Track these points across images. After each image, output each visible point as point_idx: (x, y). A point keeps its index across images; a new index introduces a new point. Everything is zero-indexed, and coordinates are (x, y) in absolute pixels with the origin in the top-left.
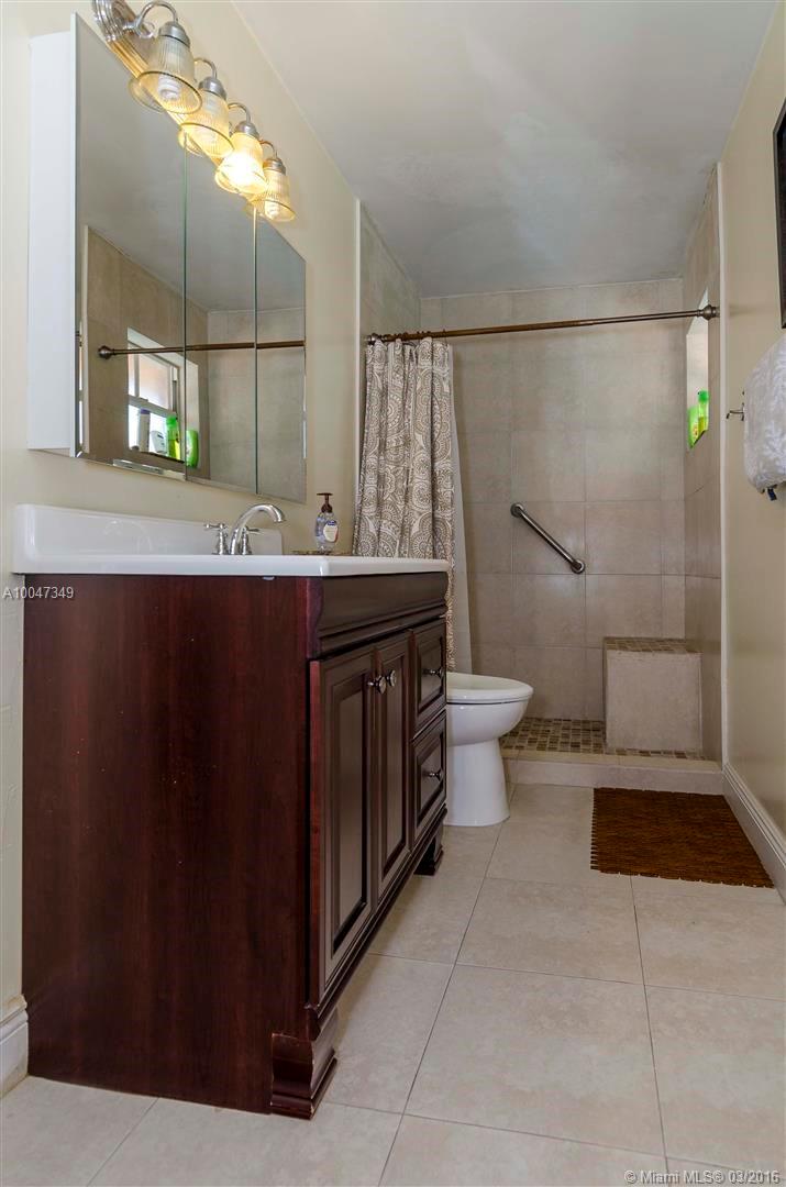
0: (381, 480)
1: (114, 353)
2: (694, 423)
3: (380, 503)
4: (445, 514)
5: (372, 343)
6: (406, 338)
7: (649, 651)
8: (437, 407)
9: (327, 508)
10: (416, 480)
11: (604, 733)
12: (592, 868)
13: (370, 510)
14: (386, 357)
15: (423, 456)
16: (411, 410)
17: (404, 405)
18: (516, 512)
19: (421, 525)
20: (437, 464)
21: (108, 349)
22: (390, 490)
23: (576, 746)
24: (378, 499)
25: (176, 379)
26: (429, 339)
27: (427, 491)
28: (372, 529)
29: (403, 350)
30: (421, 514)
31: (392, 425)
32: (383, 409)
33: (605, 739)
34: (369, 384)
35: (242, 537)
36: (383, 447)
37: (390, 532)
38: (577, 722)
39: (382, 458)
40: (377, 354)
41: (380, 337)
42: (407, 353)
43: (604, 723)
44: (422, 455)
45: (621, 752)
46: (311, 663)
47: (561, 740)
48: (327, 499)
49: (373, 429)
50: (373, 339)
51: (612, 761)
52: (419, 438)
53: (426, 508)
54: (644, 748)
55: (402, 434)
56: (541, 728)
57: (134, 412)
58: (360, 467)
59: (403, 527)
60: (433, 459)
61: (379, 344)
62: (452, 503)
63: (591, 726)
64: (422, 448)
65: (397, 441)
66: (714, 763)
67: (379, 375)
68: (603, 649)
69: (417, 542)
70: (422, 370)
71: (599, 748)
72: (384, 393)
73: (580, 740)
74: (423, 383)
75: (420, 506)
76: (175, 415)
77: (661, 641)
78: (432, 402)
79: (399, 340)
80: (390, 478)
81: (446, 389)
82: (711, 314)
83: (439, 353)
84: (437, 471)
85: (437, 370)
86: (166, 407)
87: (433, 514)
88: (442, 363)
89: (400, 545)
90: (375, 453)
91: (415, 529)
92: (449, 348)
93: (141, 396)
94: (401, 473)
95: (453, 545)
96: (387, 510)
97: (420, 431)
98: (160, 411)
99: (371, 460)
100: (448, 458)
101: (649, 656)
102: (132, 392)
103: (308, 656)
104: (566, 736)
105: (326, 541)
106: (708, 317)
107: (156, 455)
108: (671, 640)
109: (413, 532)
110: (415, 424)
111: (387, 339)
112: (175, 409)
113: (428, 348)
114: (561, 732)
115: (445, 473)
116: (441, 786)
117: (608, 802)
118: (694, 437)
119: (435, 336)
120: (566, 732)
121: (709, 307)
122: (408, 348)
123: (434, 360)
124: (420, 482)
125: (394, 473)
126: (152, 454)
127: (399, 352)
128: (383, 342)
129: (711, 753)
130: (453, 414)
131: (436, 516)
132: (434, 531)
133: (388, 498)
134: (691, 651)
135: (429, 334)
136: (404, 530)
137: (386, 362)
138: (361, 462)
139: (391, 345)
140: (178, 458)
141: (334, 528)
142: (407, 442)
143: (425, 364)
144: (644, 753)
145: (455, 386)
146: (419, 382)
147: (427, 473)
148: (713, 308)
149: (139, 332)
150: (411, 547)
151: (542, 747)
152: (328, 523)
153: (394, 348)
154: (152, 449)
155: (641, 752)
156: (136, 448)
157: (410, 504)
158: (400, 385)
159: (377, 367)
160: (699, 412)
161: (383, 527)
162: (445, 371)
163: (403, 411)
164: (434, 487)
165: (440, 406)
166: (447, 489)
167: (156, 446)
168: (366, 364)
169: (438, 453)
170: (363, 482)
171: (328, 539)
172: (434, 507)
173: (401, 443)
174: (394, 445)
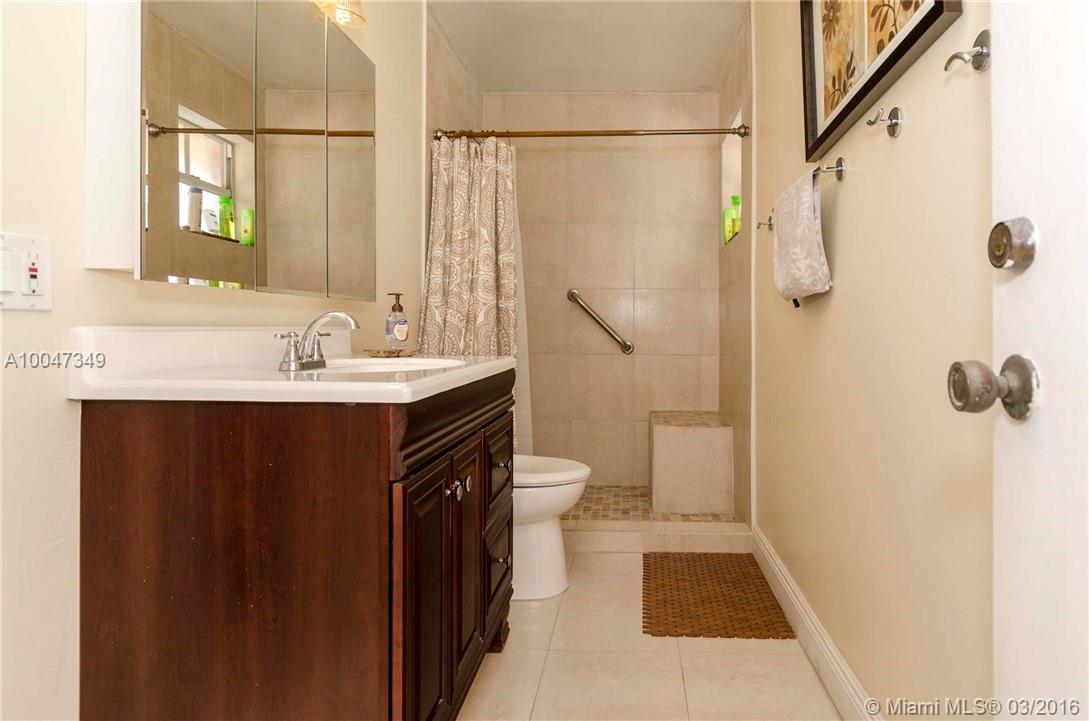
0: (447, 270)
1: (163, 130)
2: (728, 223)
3: (445, 293)
4: (508, 304)
5: (439, 138)
6: (470, 135)
7: (690, 425)
8: (501, 203)
9: (398, 308)
10: (481, 273)
11: (651, 499)
12: (644, 632)
13: (435, 300)
14: (452, 152)
15: (489, 249)
16: (476, 204)
17: (469, 199)
18: (572, 297)
19: (486, 314)
20: (500, 257)
21: (157, 127)
22: (456, 280)
23: (625, 512)
24: (444, 289)
25: (230, 156)
26: (493, 139)
27: (491, 283)
28: (439, 319)
29: (469, 147)
30: (485, 304)
31: (458, 218)
32: (449, 203)
33: (651, 504)
34: (434, 178)
35: (314, 343)
36: (449, 239)
37: (455, 321)
38: (626, 489)
39: (448, 249)
40: (443, 150)
41: (445, 133)
42: (472, 151)
43: (650, 488)
44: (487, 249)
45: (666, 518)
46: (395, 485)
47: (612, 507)
48: (398, 299)
49: (439, 222)
50: (439, 134)
51: (659, 527)
52: (484, 232)
53: (491, 299)
54: (685, 512)
55: (467, 228)
56: (595, 496)
57: (184, 190)
58: (427, 258)
59: (468, 315)
60: (497, 252)
61: (444, 139)
62: (515, 293)
63: (638, 492)
64: (486, 242)
65: (463, 234)
66: (744, 525)
67: (445, 170)
68: (650, 422)
69: (482, 331)
70: (487, 168)
71: (647, 514)
72: (450, 187)
73: (628, 506)
74: (488, 179)
75: (485, 297)
76: (228, 191)
77: (699, 414)
78: (496, 197)
79: (464, 138)
80: (456, 269)
81: (510, 186)
82: (744, 132)
83: (503, 152)
84: (501, 263)
85: (501, 168)
86: (220, 186)
87: (497, 304)
88: (506, 162)
89: (466, 333)
90: (441, 245)
91: (481, 318)
92: (512, 148)
93: (192, 173)
94: (466, 265)
95: (516, 333)
96: (453, 300)
97: (484, 226)
98: (212, 189)
99: (437, 252)
100: (512, 251)
101: (690, 430)
102: (182, 169)
103: (392, 479)
104: (617, 503)
105: (397, 339)
106: (742, 135)
107: (209, 235)
108: (708, 413)
109: (478, 322)
110: (480, 219)
111: (453, 135)
112: (228, 187)
113: (493, 147)
114: (613, 499)
115: (508, 265)
116: (508, 568)
117: (656, 566)
118: (729, 236)
119: (498, 135)
120: (617, 499)
121: (743, 126)
122: (473, 145)
123: (499, 159)
124: (485, 274)
125: (459, 265)
126: (205, 234)
127: (464, 149)
128: (449, 137)
129: (741, 515)
130: (516, 210)
131: (500, 305)
132: (498, 320)
133: (454, 288)
134: (725, 425)
135: (493, 134)
136: (469, 319)
137: (452, 157)
138: (427, 253)
139: (457, 141)
140: (233, 237)
141: (405, 328)
142: (472, 234)
143: (490, 162)
144: (686, 517)
145: (517, 184)
146: (484, 179)
147: (492, 267)
148: (746, 128)
149: (191, 109)
150: (476, 336)
151: (595, 516)
152: (399, 322)
153: (460, 145)
154: (205, 228)
155: (683, 515)
156: (187, 228)
157: (474, 294)
158: (466, 180)
159: (443, 163)
160: (733, 214)
161: (449, 317)
162: (508, 169)
163: (469, 206)
164: (498, 278)
165: (504, 203)
166: (510, 281)
167: (208, 226)
168: (432, 159)
169: (501, 246)
170: (429, 273)
171: (399, 338)
172: (498, 296)
173: (467, 236)
174: (460, 238)
